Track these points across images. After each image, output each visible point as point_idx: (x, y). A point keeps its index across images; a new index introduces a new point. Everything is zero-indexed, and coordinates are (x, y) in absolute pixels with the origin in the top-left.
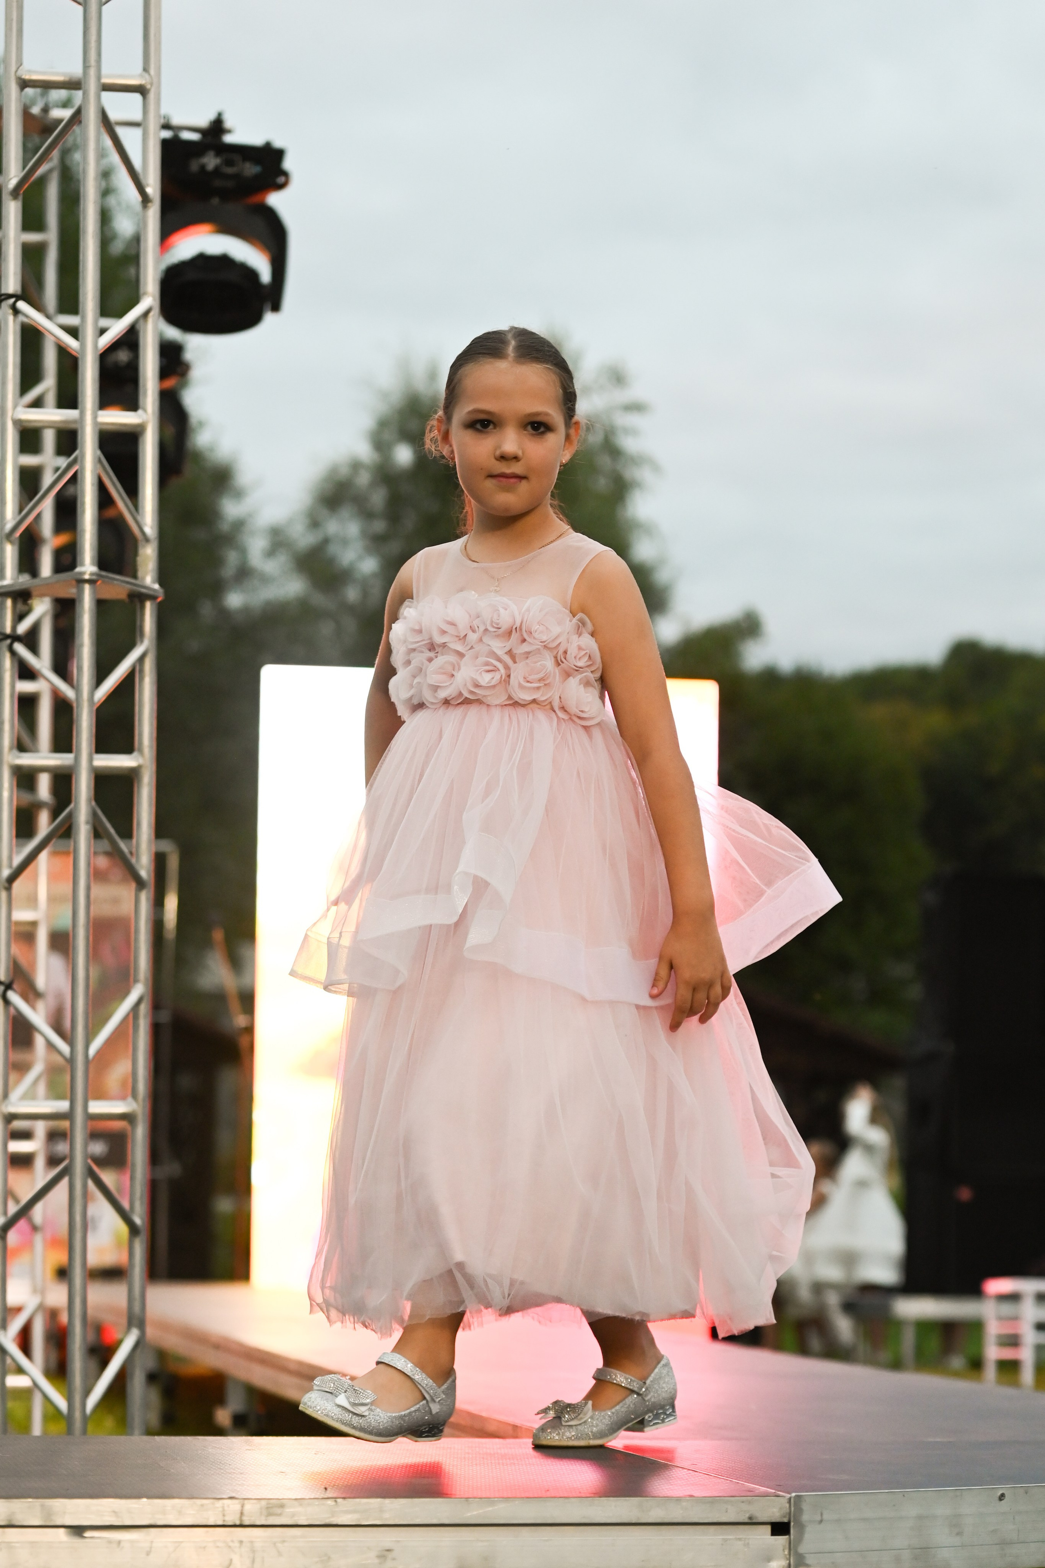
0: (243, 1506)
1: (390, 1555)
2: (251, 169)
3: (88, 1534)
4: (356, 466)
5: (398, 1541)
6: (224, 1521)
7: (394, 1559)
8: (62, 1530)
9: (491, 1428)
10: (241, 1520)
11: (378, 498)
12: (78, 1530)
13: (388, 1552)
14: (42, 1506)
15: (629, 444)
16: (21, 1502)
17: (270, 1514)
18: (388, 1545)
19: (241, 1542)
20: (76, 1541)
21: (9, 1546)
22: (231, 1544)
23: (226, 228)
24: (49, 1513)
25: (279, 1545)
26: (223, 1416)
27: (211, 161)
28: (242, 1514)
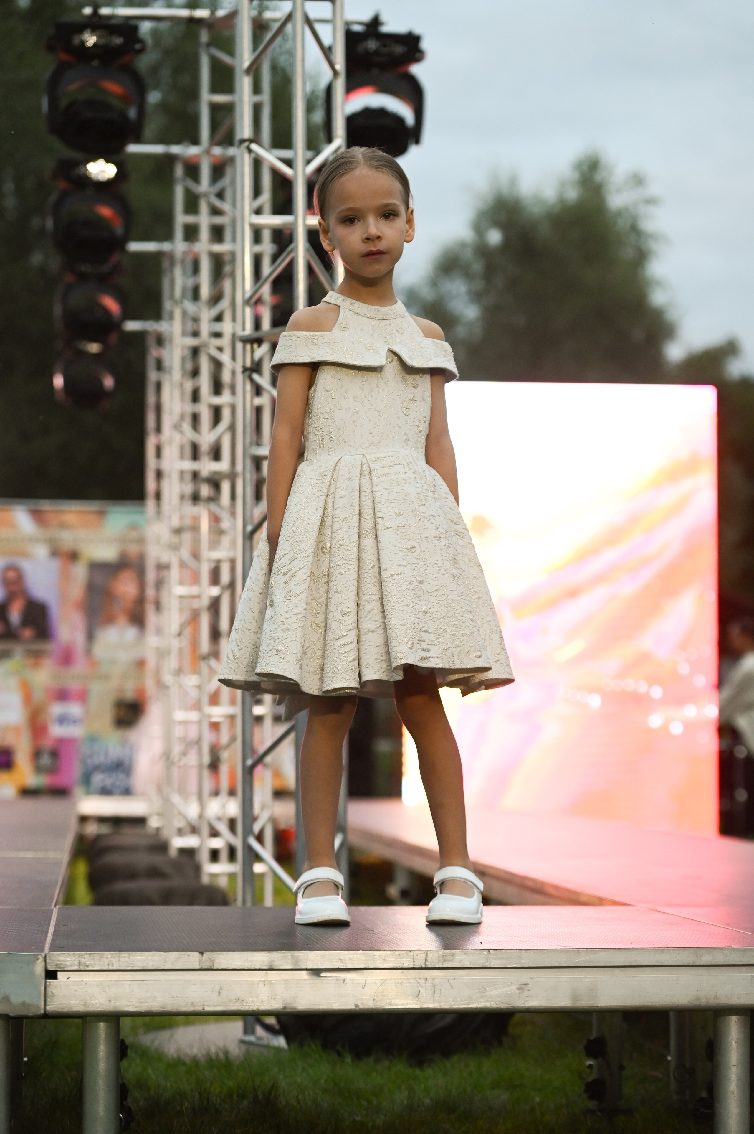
0: (427, 955)
1: (527, 988)
2: (399, 49)
3: (323, 974)
4: (463, 245)
5: (532, 978)
6: (414, 965)
7: (529, 990)
8: (304, 972)
9: (584, 899)
10: (425, 965)
11: (478, 267)
12: (316, 972)
13: (525, 986)
14: (292, 955)
15: (648, 226)
16: (278, 953)
17: (445, 961)
18: (525, 981)
19: (426, 979)
20: (315, 980)
21: (271, 983)
22: (419, 981)
23: (383, 89)
24: (297, 961)
25: (452, 981)
26: (393, 891)
27: (372, 45)
28: (426, 960)
